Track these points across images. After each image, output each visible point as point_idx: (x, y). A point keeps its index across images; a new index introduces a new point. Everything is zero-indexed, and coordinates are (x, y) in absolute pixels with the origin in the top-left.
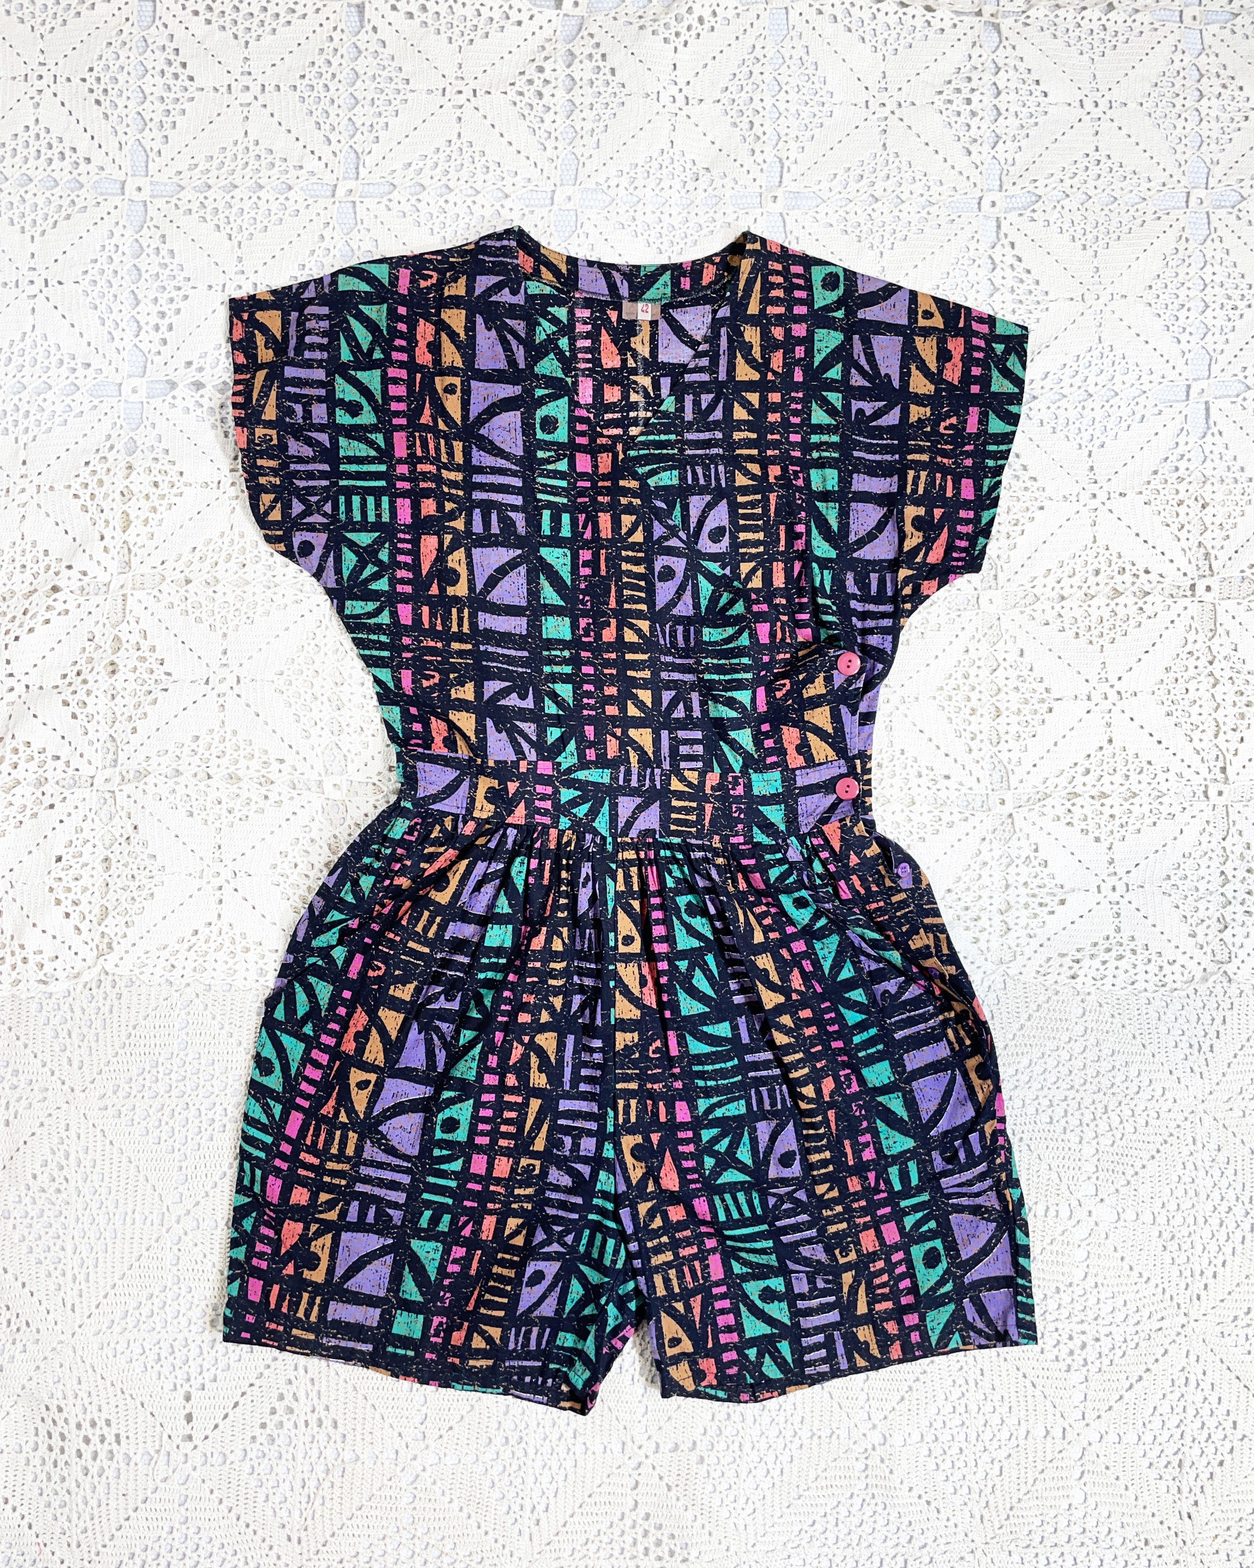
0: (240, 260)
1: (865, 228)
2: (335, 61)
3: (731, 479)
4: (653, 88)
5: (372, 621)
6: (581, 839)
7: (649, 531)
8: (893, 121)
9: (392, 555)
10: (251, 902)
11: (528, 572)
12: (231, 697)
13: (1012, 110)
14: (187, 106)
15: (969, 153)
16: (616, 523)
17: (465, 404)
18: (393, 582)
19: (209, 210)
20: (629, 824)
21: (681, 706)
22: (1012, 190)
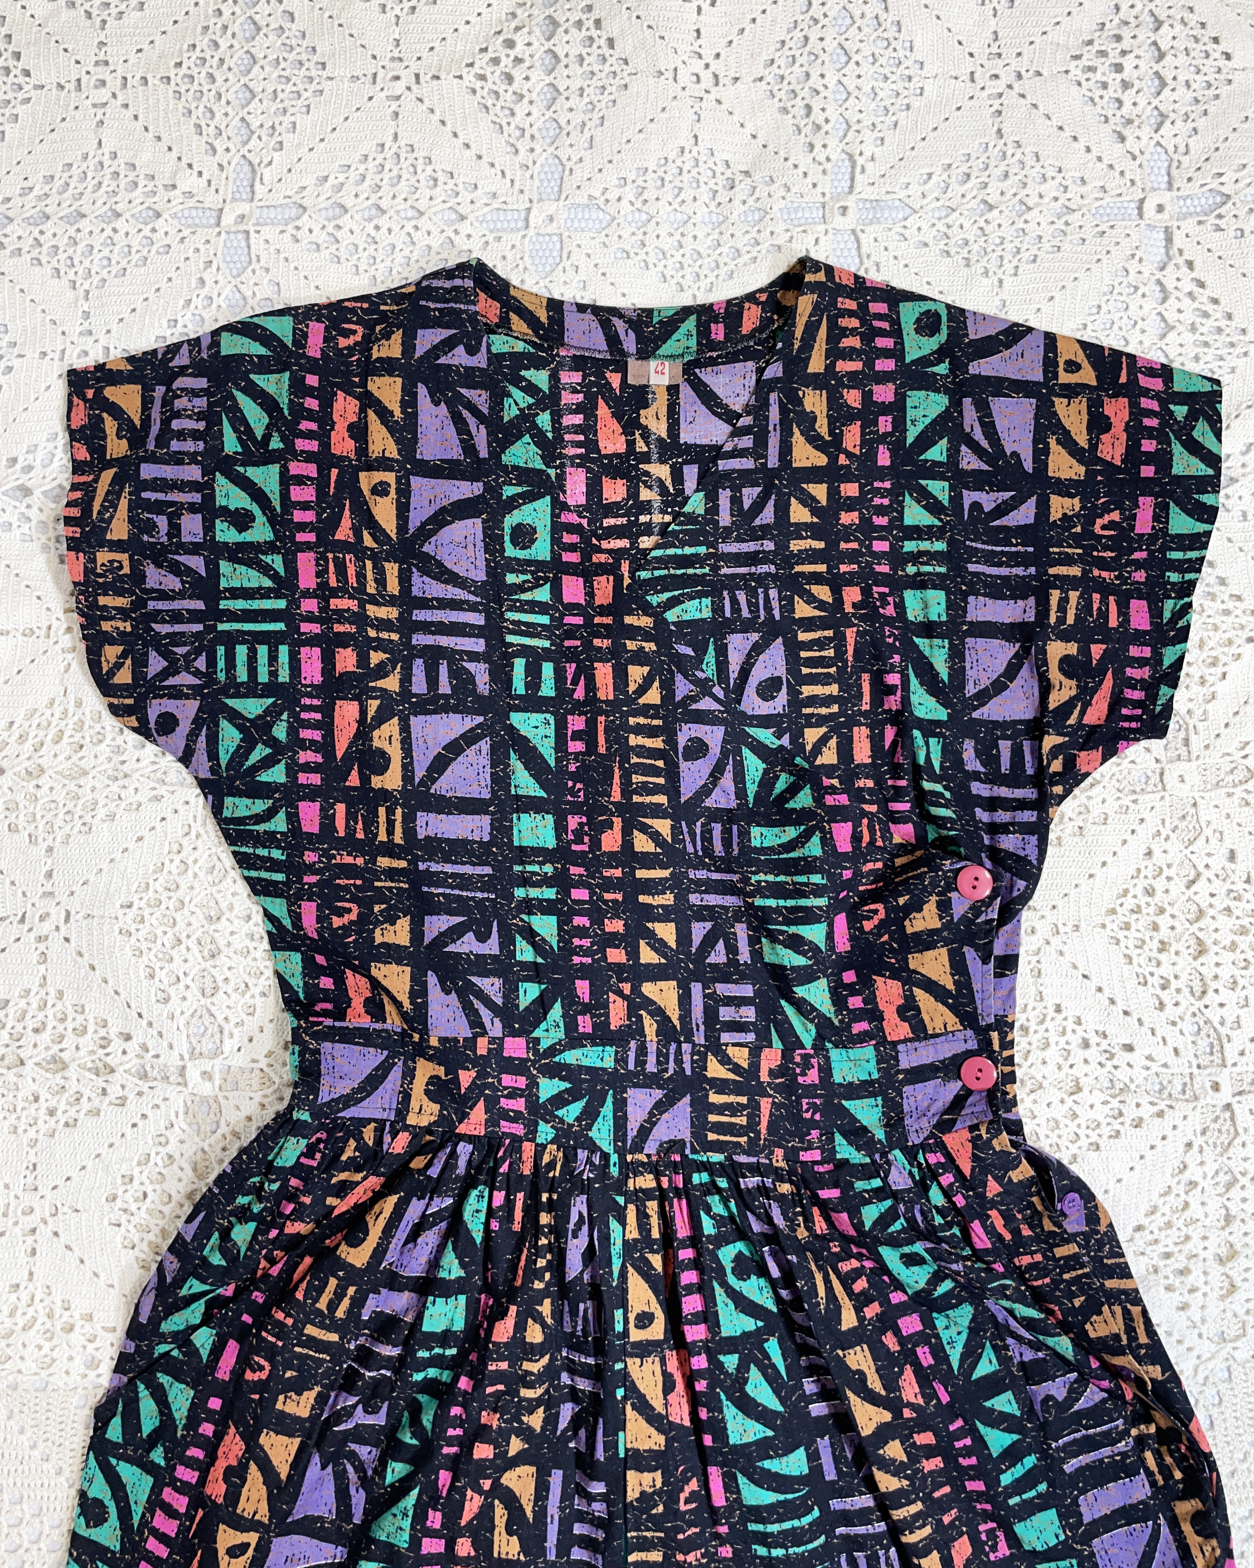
0: (86, 315)
1: (975, 248)
2: (224, 44)
3: (788, 607)
4: (667, 63)
5: (261, 827)
6: (570, 1158)
7: (668, 688)
8: (1011, 97)
9: (292, 731)
10: (77, 1253)
11: (493, 749)
12: (56, 941)
13: (1182, 78)
14: (20, 110)
15: (1122, 139)
16: (620, 676)
17: (403, 510)
18: (292, 770)
19: (45, 249)
20: (644, 1132)
21: (720, 945)
22: (1188, 189)
